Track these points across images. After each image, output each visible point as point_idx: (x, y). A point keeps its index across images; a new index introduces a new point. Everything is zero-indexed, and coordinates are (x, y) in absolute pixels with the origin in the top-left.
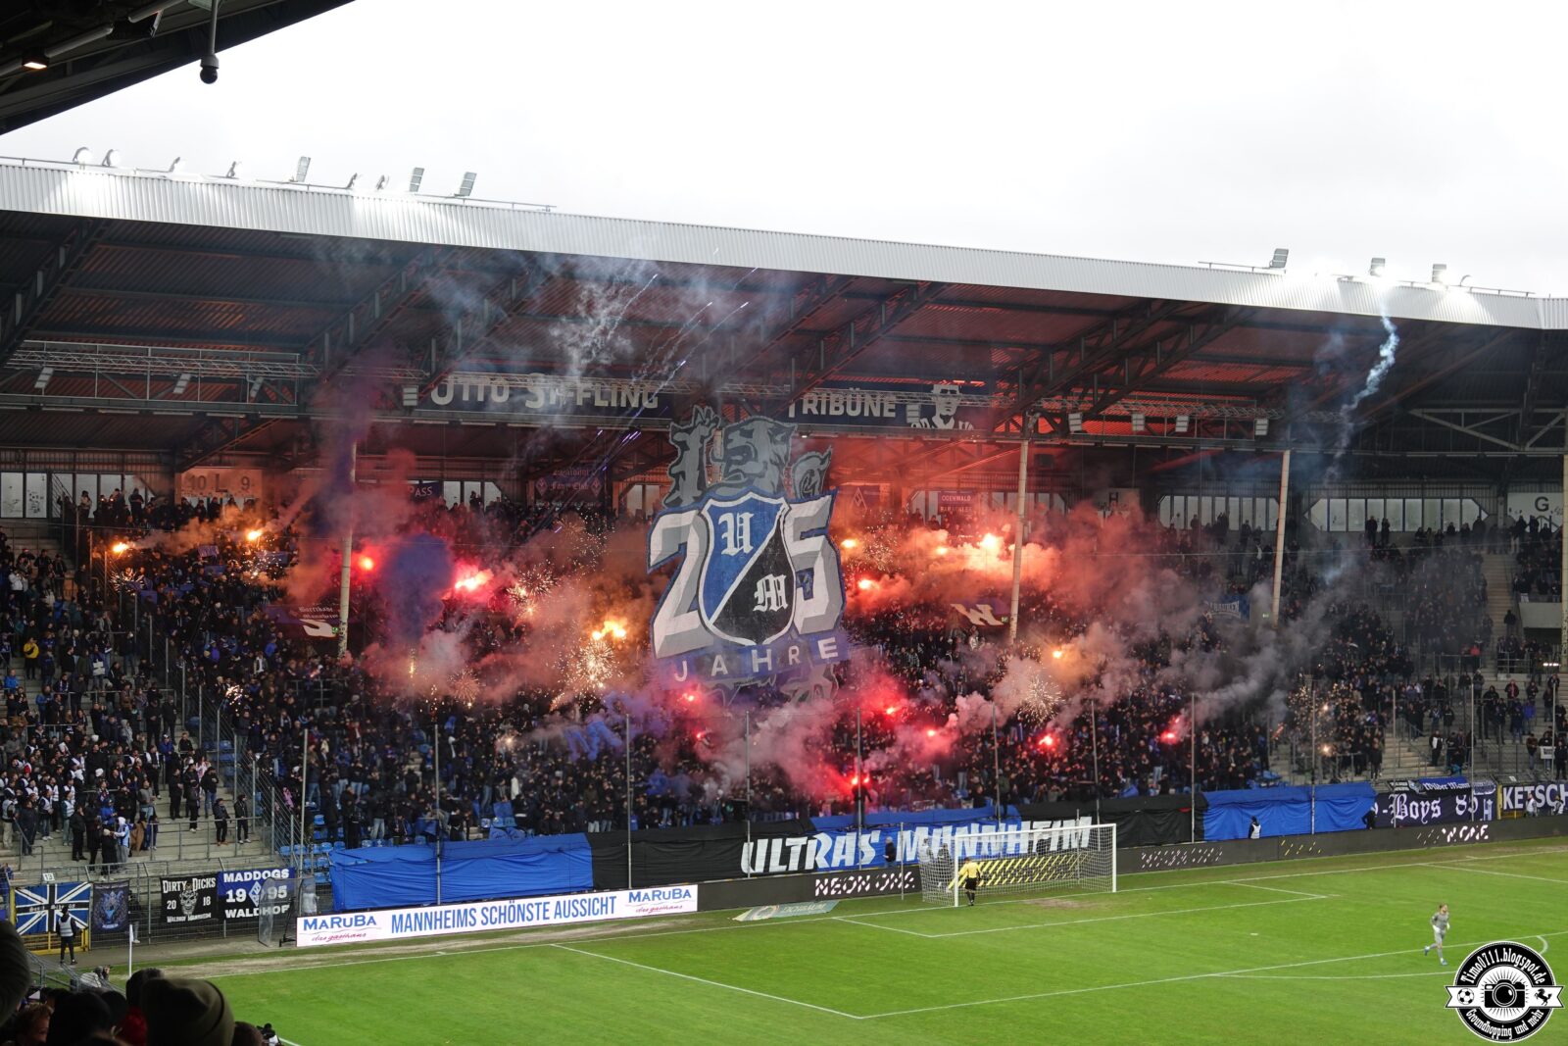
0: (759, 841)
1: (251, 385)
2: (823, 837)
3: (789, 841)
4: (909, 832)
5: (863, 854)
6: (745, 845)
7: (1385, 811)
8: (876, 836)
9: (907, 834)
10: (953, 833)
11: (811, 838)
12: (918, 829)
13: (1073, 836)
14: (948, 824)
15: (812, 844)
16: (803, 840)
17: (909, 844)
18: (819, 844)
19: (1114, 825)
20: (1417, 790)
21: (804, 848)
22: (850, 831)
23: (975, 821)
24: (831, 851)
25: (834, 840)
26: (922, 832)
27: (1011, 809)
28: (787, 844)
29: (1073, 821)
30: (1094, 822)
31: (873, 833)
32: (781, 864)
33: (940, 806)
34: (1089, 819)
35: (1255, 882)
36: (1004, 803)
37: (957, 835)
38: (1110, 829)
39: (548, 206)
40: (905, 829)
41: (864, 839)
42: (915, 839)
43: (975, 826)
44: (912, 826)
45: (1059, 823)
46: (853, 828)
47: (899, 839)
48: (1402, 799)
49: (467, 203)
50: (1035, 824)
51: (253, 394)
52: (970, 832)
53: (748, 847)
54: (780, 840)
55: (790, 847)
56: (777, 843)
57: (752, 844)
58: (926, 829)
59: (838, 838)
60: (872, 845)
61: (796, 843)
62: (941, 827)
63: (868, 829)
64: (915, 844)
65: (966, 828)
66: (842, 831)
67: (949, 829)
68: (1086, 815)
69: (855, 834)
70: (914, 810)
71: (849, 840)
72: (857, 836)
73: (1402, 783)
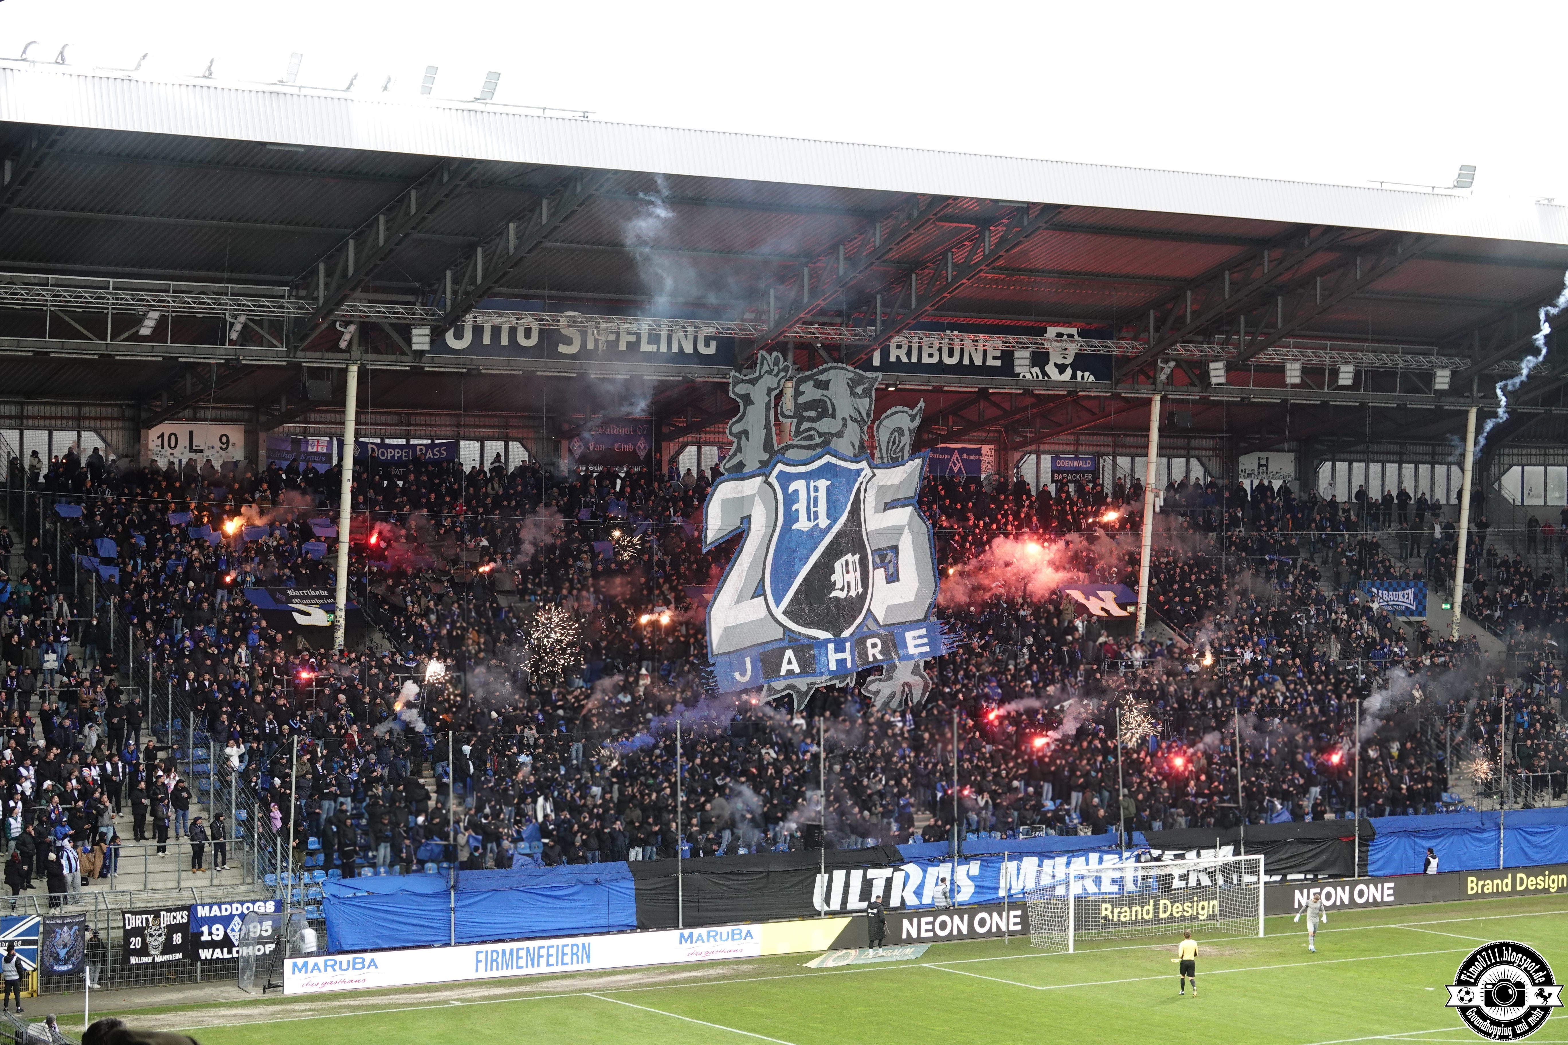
0: (835, 872)
1: (232, 324)
2: (912, 869)
3: (872, 873)
4: (1015, 863)
5: (959, 890)
6: (819, 877)
8: (975, 867)
9: (1012, 865)
10: (1068, 864)
11: (896, 869)
12: (1025, 859)
14: (1062, 853)
15: (899, 877)
16: (887, 872)
17: (1014, 877)
18: (907, 877)
19: (1261, 857)
21: (889, 881)
22: (943, 862)
23: (1094, 850)
24: (922, 885)
25: (925, 871)
26: (1030, 863)
27: (1137, 836)
28: (869, 876)
29: (1211, 852)
30: (1236, 853)
31: (972, 863)
33: (1052, 833)
34: (1231, 849)
35: (1431, 927)
36: (1129, 829)
37: (1072, 867)
38: (1258, 861)
39: (585, 112)
40: (1011, 859)
41: (961, 870)
42: (1021, 871)
43: (1094, 857)
44: (1018, 856)
45: (1194, 853)
46: (948, 857)
47: (1003, 872)
49: (490, 108)
51: (234, 336)
52: (1087, 864)
53: (821, 880)
54: (861, 872)
55: (872, 880)
56: (857, 875)
57: (826, 876)
58: (1035, 860)
59: (930, 870)
60: (971, 878)
61: (879, 875)
62: (1053, 858)
63: (966, 859)
64: (1021, 877)
65: (1083, 858)
66: (934, 861)
67: (1063, 860)
68: (1228, 844)
69: (950, 865)
70: (1021, 837)
71: (944, 870)
72: (953, 867)
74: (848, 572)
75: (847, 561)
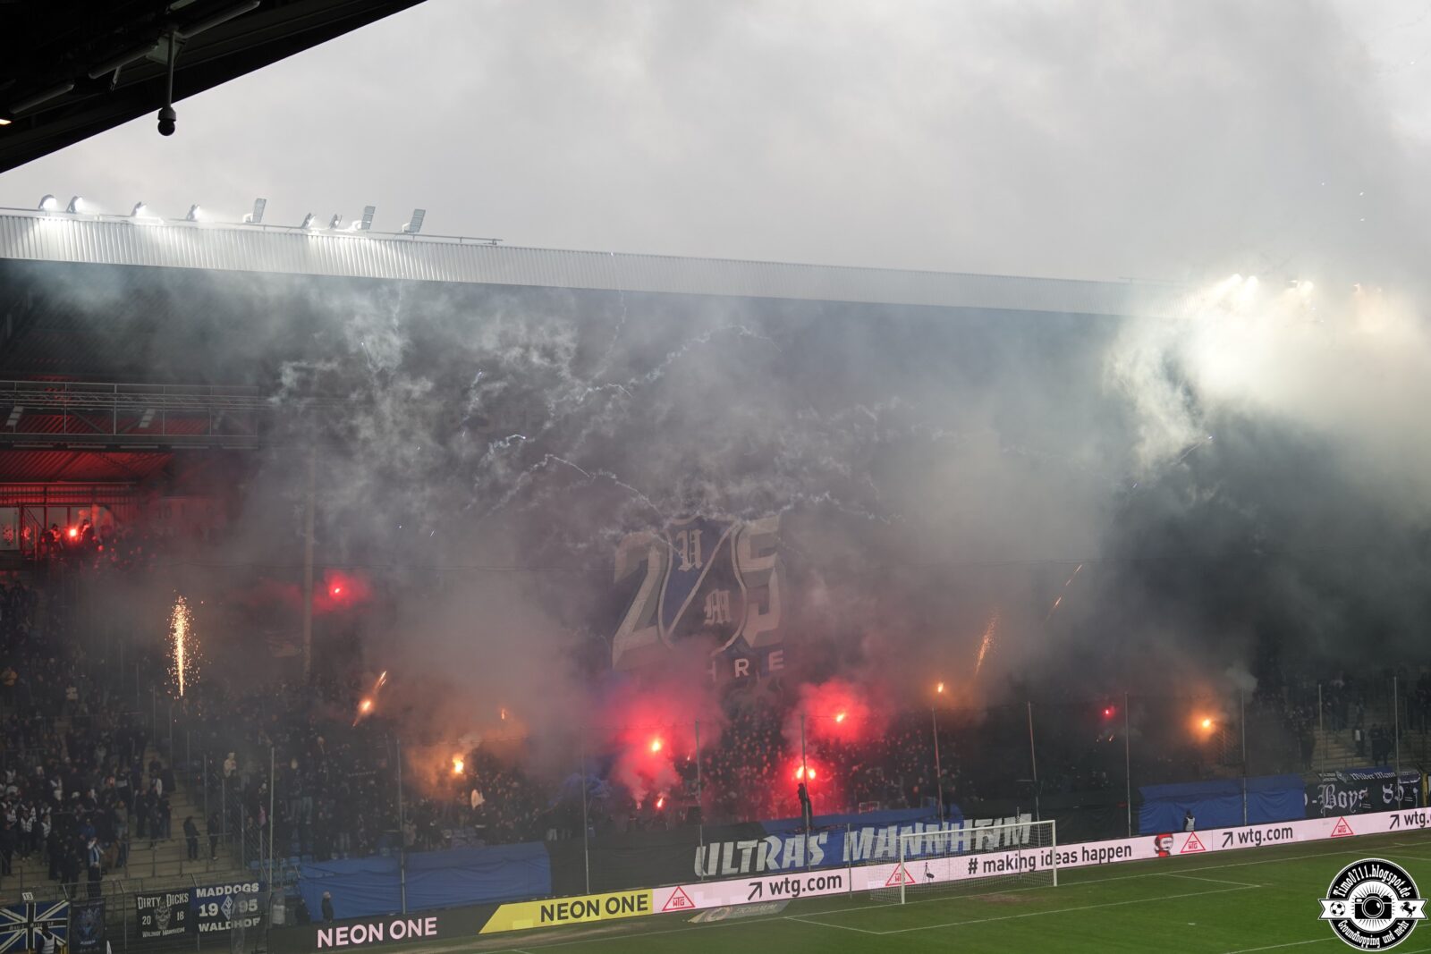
0: (712, 845)
1: (214, 417)
2: (773, 840)
3: (741, 845)
4: (856, 833)
5: (812, 855)
6: (698, 849)
7: (1315, 802)
8: (823, 838)
9: (854, 835)
10: (898, 833)
11: (761, 841)
12: (864, 829)
13: (1014, 833)
14: (893, 824)
15: (763, 847)
16: (753, 843)
17: (855, 845)
18: (769, 846)
19: (1054, 821)
20: (1345, 780)
21: (755, 850)
22: (799, 833)
23: (919, 821)
24: (781, 853)
25: (783, 842)
26: (867, 833)
27: (954, 809)
28: (739, 847)
29: (1013, 819)
30: (1034, 819)
31: (821, 835)
32: (733, 866)
33: (886, 807)
34: (1029, 816)
35: (1191, 873)
36: (946, 803)
37: (902, 835)
38: (1050, 825)
39: (494, 240)
40: (852, 830)
41: (813, 840)
42: (862, 839)
43: (919, 826)
44: (858, 827)
45: (1000, 820)
47: (846, 840)
48: (1330, 789)
49: (417, 238)
50: (978, 822)
51: (216, 427)
52: (914, 832)
53: (700, 852)
54: (732, 844)
55: (741, 850)
56: (729, 847)
57: (704, 848)
58: (872, 830)
59: (788, 841)
60: (820, 846)
61: (747, 846)
62: (886, 827)
63: (816, 832)
64: (861, 844)
65: (911, 827)
66: (791, 834)
67: (895, 828)
68: (1026, 813)
69: (804, 835)
70: (860, 811)
71: (798, 841)
72: (806, 837)
73: (1329, 775)
74: (715, 604)
75: (714, 595)
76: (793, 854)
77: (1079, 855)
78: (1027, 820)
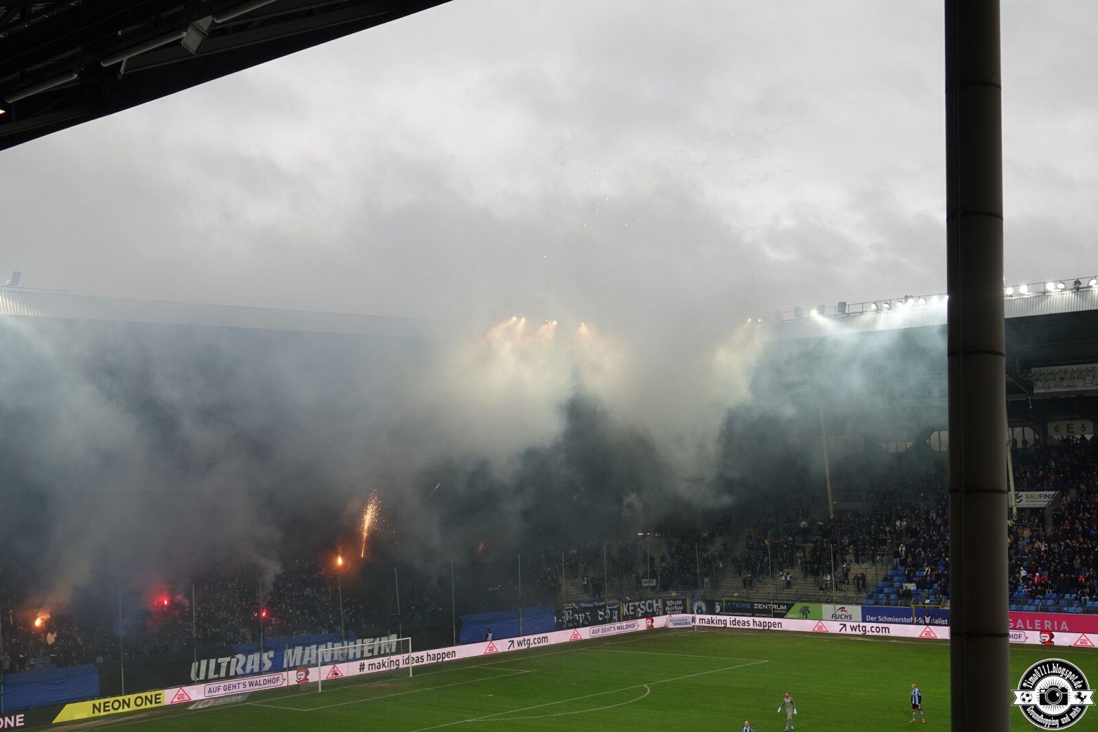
0: (202, 661)
2: (240, 656)
3: (220, 660)
4: (291, 650)
5: (264, 665)
6: (193, 664)
7: (560, 621)
8: (271, 654)
9: (290, 651)
10: (317, 649)
11: (233, 657)
12: (296, 648)
13: (387, 646)
14: (314, 644)
15: (234, 661)
16: (228, 659)
17: (291, 657)
18: (238, 660)
19: (410, 638)
20: (577, 608)
21: (229, 663)
22: (256, 652)
23: (330, 641)
24: (245, 664)
25: (247, 657)
26: (298, 650)
27: (351, 632)
28: (219, 662)
29: (386, 638)
30: (398, 637)
31: (270, 652)
32: (215, 674)
33: (310, 634)
34: (395, 635)
35: (490, 666)
36: (346, 628)
37: (320, 650)
38: (408, 640)
40: (289, 648)
41: (265, 656)
42: (295, 654)
43: (330, 644)
44: (293, 647)
45: (378, 639)
46: (258, 650)
47: (285, 654)
48: (569, 613)
50: (365, 640)
52: (327, 648)
53: (194, 666)
54: (215, 660)
55: (220, 664)
56: (213, 662)
57: (197, 663)
58: (301, 648)
59: (249, 656)
60: (269, 659)
61: (223, 661)
62: (309, 646)
63: (267, 650)
64: (294, 656)
65: (324, 646)
66: (252, 652)
67: (315, 646)
68: (394, 633)
69: (259, 653)
70: (294, 637)
71: (256, 657)
72: (261, 654)
73: (569, 605)
76: (253, 665)
77: (425, 658)
78: (394, 638)
